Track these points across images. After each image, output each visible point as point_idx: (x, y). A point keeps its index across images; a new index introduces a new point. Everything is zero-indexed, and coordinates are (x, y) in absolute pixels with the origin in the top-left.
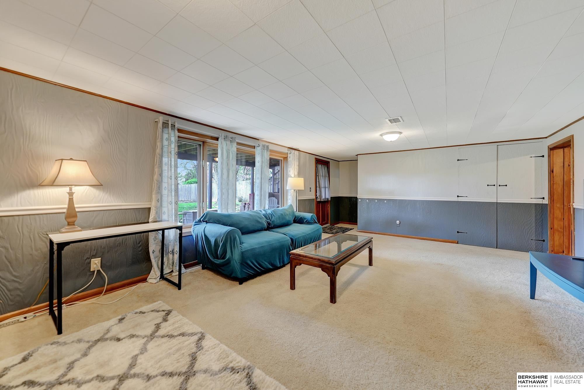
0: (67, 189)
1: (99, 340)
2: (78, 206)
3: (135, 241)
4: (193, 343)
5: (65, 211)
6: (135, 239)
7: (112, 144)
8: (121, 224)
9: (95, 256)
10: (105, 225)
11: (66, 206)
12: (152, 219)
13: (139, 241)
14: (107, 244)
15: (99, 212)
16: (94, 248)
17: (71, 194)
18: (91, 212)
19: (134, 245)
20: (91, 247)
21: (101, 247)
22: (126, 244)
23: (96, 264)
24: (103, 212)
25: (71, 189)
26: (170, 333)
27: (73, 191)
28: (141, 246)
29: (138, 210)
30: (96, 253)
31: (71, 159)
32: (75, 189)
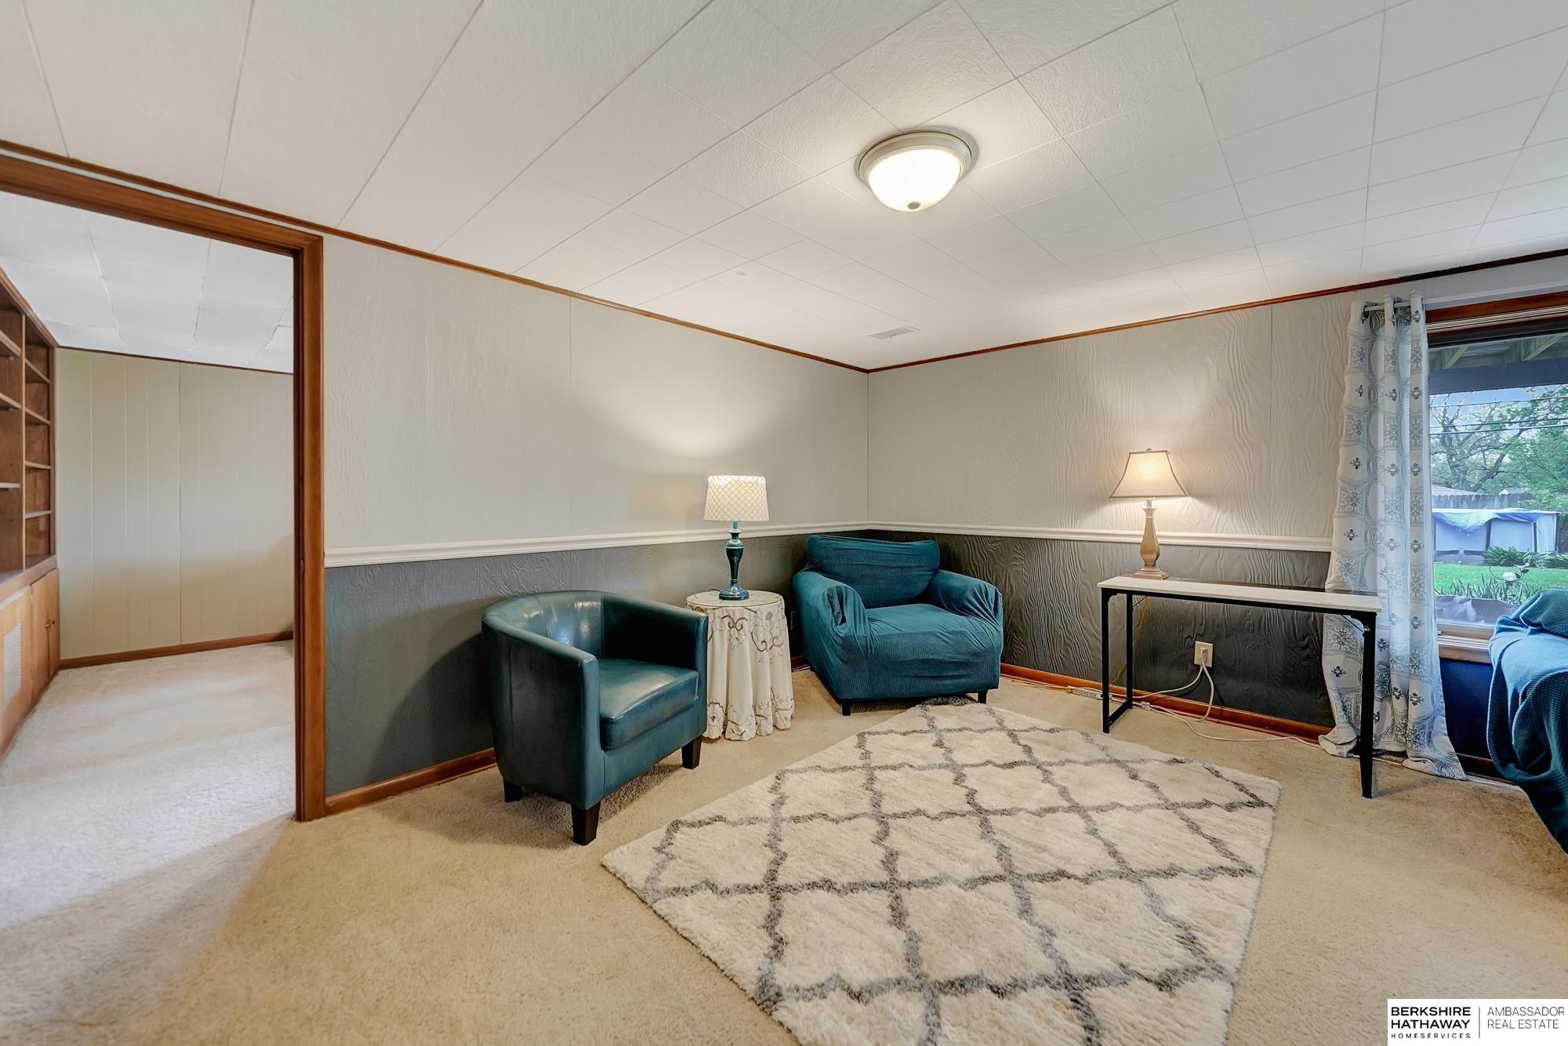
0: (1143, 504)
1: (1117, 761)
2: (1163, 534)
3: (1292, 632)
4: (1206, 863)
5: (1140, 540)
6: (1291, 625)
7: (1235, 406)
8: (1256, 582)
9: (1202, 637)
10: (1221, 578)
11: (1143, 533)
12: (1332, 582)
13: (1301, 633)
14: (1225, 620)
15: (1209, 549)
16: (1200, 620)
17: (1149, 512)
18: (1195, 548)
19: (1289, 639)
20: (1195, 617)
21: (1214, 622)
22: (1269, 630)
23: (1203, 652)
24: (1217, 549)
25: (1149, 504)
26: (1199, 824)
27: (1153, 507)
28: (1308, 645)
29: (1300, 555)
30: (1204, 631)
31: (1149, 451)
32: (1156, 504)
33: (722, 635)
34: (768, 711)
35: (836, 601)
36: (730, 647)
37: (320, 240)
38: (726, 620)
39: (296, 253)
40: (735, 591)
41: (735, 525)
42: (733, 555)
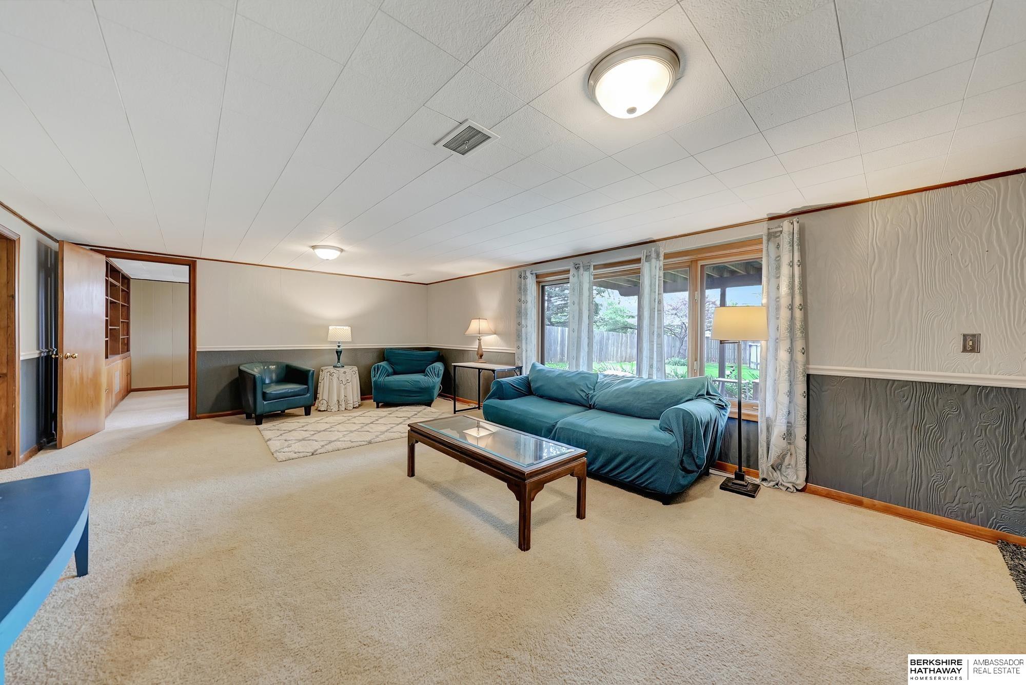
17: (479, 340)
25: (479, 337)
27: (481, 338)
33: (327, 378)
34: (343, 403)
35: (376, 369)
36: (330, 382)
37: (195, 261)
38: (329, 373)
39: (189, 266)
40: (339, 365)
41: (339, 343)
42: (339, 353)
